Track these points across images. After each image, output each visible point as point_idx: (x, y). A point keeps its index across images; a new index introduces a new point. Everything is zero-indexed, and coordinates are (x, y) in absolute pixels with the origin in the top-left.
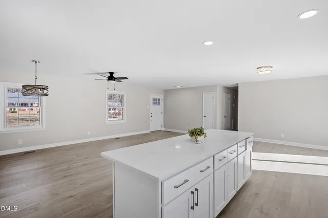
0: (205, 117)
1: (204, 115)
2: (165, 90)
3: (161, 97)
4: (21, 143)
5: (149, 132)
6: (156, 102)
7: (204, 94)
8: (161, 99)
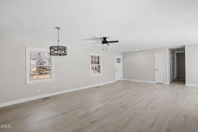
0: (157, 70)
1: (155, 69)
2: (123, 53)
3: (121, 57)
4: (40, 92)
5: (115, 81)
6: (118, 60)
7: (155, 53)
8: (121, 59)
